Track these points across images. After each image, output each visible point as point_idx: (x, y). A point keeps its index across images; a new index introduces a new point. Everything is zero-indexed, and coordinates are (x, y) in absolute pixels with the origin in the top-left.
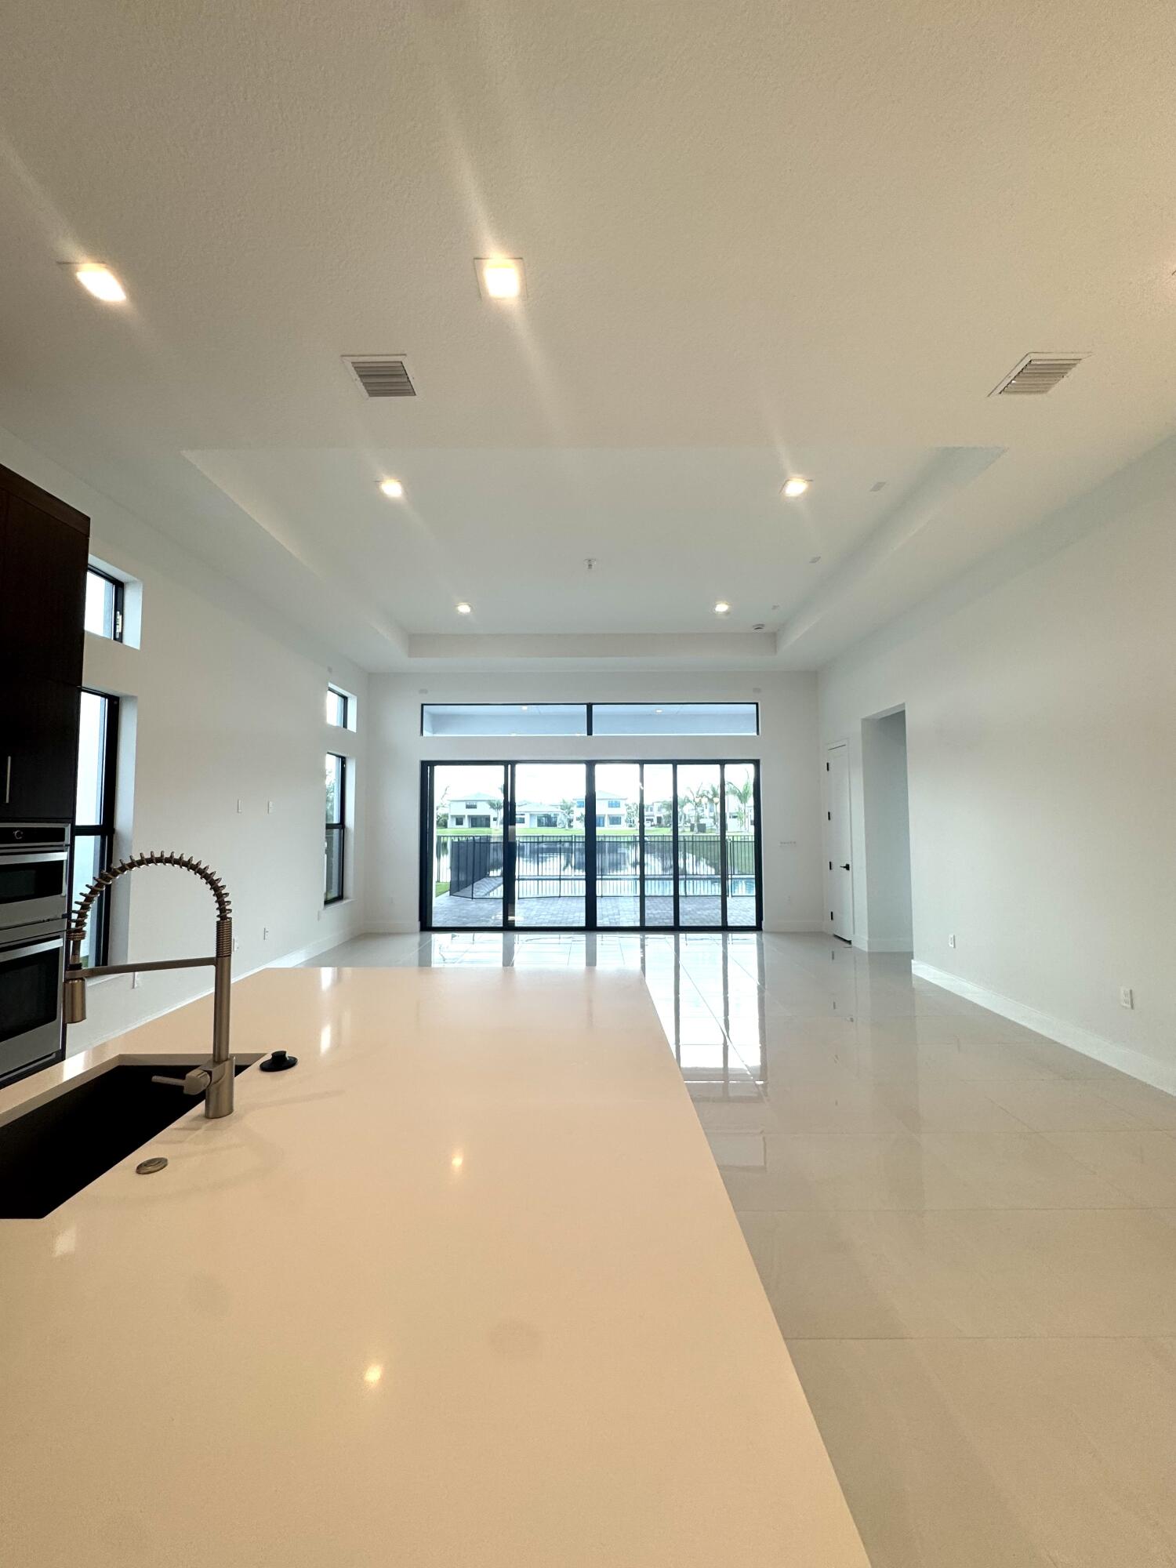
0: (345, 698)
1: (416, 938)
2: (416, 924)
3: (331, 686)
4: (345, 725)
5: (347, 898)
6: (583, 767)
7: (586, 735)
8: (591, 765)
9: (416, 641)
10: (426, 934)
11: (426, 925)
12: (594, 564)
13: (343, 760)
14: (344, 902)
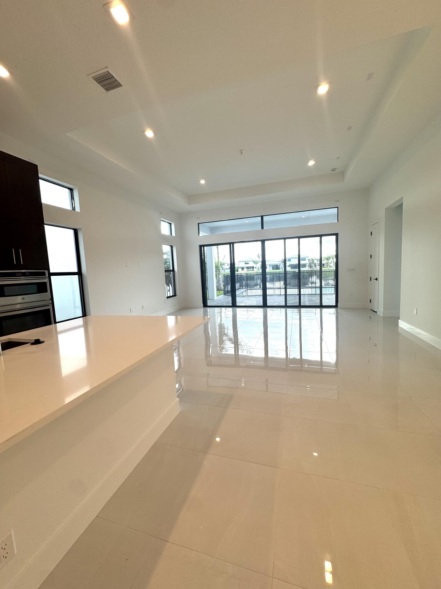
0: (170, 224)
1: (202, 310)
2: (202, 305)
3: (161, 219)
4: (171, 234)
5: (177, 296)
6: (260, 243)
7: (261, 229)
8: (263, 242)
9: (191, 198)
10: (206, 308)
11: (205, 305)
12: (243, 152)
13: (172, 247)
14: (177, 297)
